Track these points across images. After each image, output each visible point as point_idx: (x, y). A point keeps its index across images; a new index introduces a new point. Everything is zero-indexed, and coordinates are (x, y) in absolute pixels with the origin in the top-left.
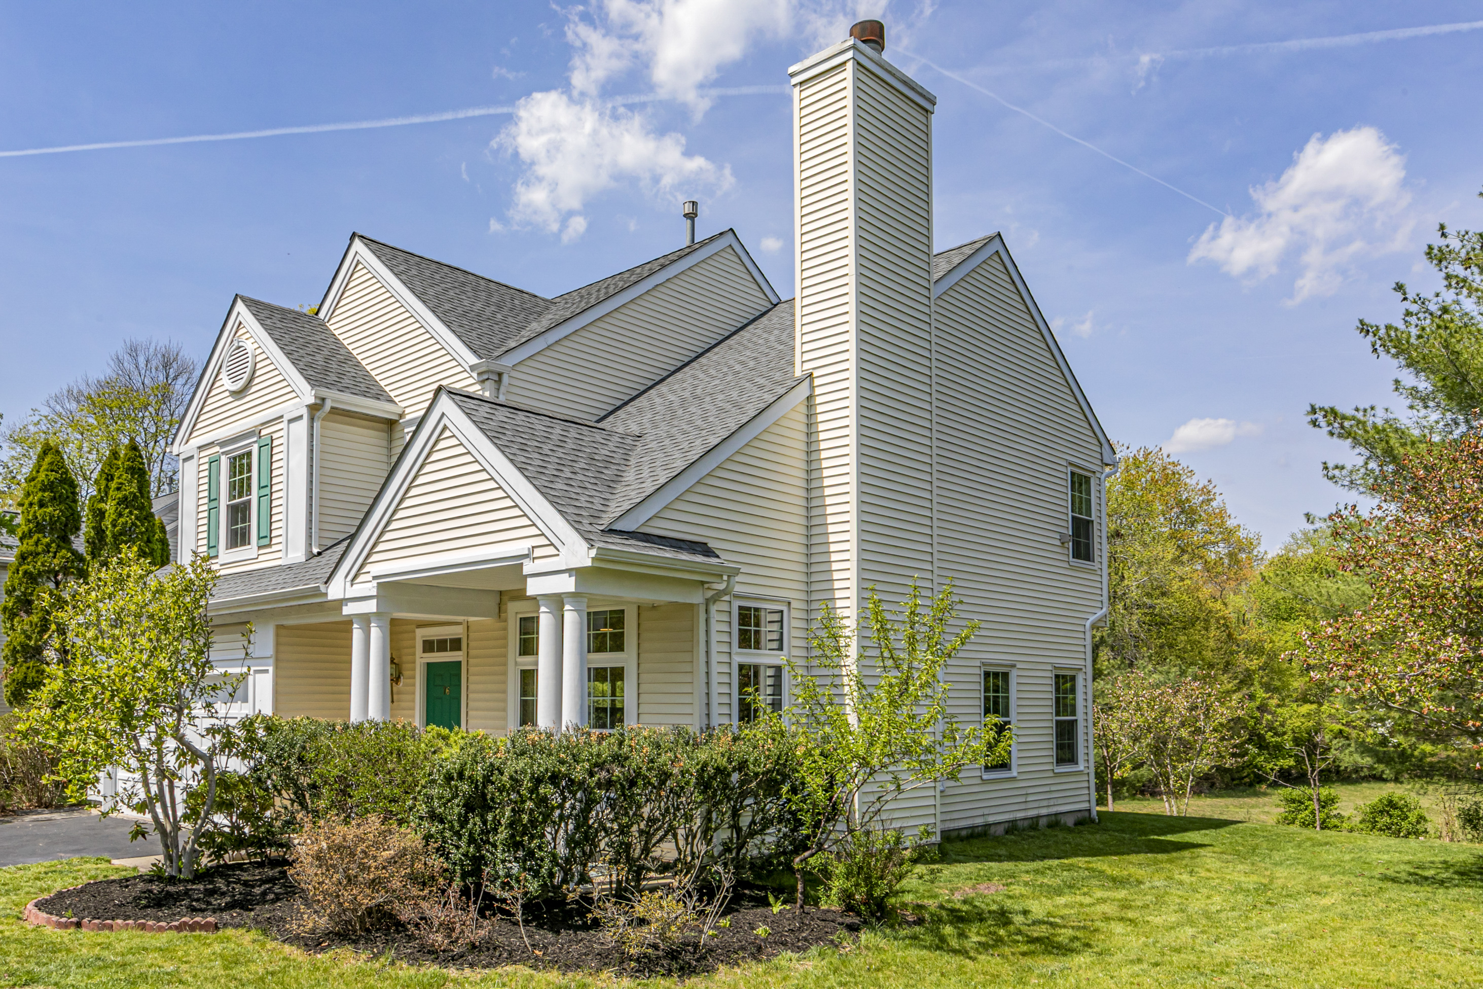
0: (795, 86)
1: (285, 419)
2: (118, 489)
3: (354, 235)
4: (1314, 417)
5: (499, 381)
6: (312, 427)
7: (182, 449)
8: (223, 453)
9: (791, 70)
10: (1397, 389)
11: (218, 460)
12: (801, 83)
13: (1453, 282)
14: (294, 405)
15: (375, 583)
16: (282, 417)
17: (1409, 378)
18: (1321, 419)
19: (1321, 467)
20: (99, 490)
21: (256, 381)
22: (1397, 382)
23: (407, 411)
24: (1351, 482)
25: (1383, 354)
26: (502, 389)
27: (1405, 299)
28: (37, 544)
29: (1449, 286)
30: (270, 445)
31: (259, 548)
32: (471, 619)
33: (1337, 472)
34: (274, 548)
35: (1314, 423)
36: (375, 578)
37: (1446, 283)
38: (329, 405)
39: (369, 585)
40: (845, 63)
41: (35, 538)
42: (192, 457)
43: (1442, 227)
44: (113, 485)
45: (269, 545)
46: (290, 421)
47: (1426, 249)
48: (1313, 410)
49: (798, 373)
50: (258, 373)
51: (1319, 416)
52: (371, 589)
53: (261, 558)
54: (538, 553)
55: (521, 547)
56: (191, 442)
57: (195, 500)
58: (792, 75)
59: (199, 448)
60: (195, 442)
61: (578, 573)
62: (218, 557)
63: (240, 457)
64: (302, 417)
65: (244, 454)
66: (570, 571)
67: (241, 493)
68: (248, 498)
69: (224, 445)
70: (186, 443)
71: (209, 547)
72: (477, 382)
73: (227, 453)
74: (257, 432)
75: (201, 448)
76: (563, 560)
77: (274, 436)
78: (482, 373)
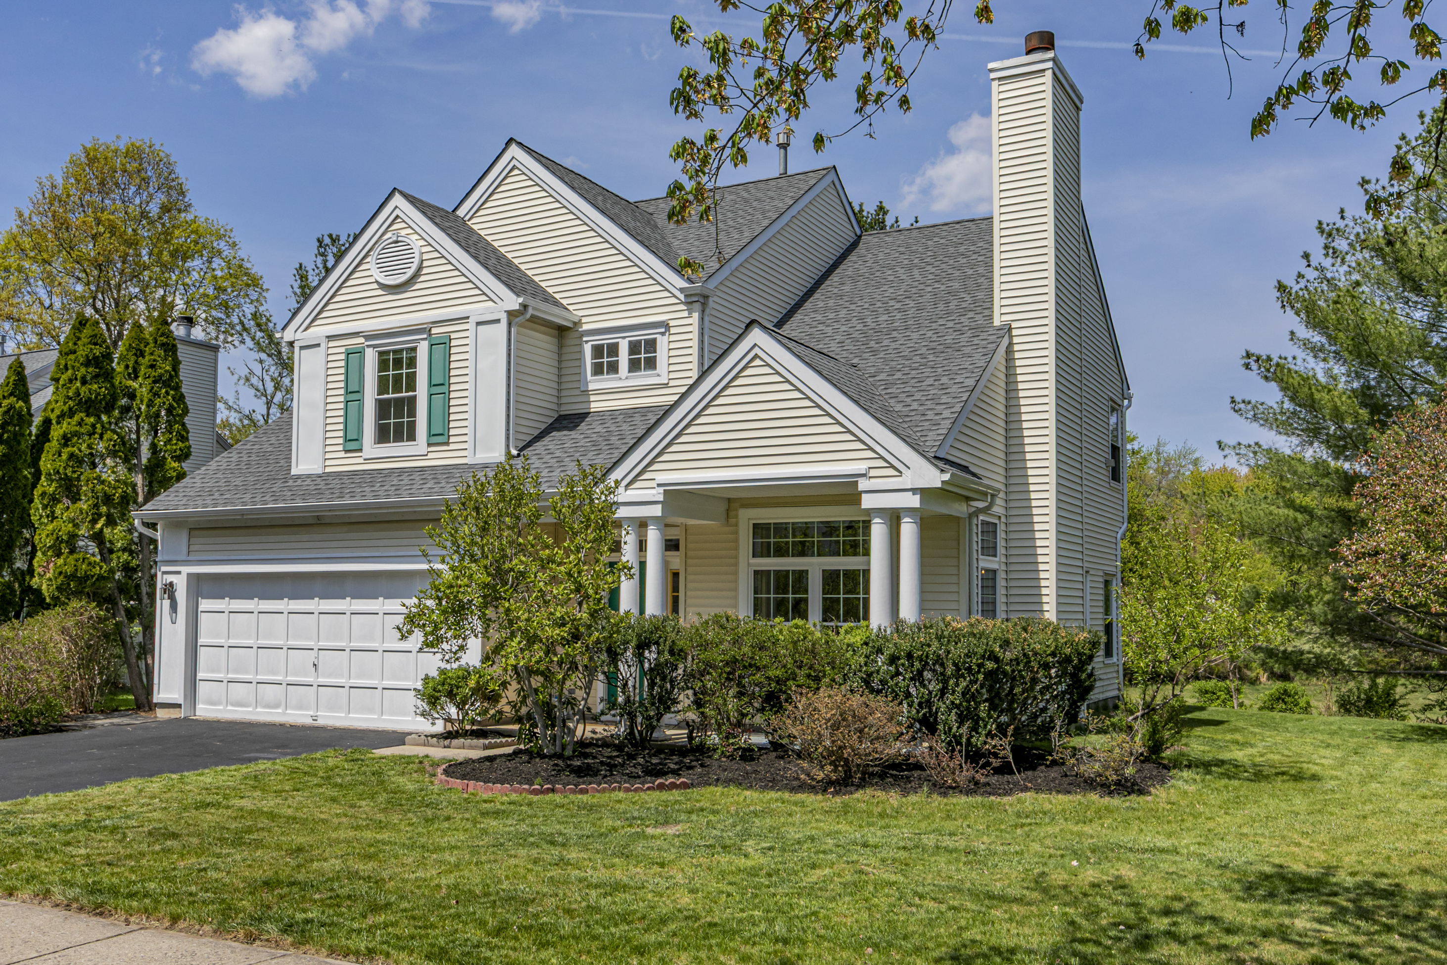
0: (993, 80)
1: (473, 320)
2: (152, 366)
3: (511, 141)
4: (1247, 361)
5: (704, 305)
6: (509, 332)
7: (299, 335)
8: (368, 346)
9: (991, 66)
10: (1292, 339)
11: (361, 352)
12: (1000, 79)
13: (1331, 251)
14: (487, 308)
15: (661, 490)
16: (468, 318)
17: (1303, 332)
18: (1253, 363)
19: (1230, 400)
20: (127, 367)
21: (422, 278)
22: (1292, 333)
23: (584, 320)
24: (1255, 415)
25: (1288, 309)
26: (707, 311)
27: (1309, 266)
28: (80, 424)
29: (1327, 255)
30: (446, 343)
31: (429, 445)
32: (691, 522)
33: (1242, 406)
34: (452, 447)
35: (1247, 366)
36: (659, 485)
37: (1325, 252)
38: (530, 311)
39: (653, 491)
40: (1044, 70)
41: (77, 418)
42: (318, 345)
43: (1342, 211)
44: (145, 361)
45: (447, 444)
46: (478, 324)
47: (1317, 224)
48: (1248, 355)
49: (997, 323)
50: (425, 271)
51: (1251, 361)
52: (657, 494)
53: (430, 456)
54: (873, 473)
55: (860, 467)
56: (311, 330)
57: (323, 390)
58: (991, 71)
59: (328, 337)
60: (319, 331)
61: (924, 493)
62: (360, 450)
63: (395, 352)
64: (498, 321)
65: (401, 350)
66: (914, 491)
67: (397, 389)
68: (411, 394)
69: (368, 338)
70: (305, 330)
71: (347, 440)
72: (682, 303)
73: (374, 346)
74: (425, 330)
75: (330, 338)
76: (907, 480)
77: (453, 336)
78: (691, 295)
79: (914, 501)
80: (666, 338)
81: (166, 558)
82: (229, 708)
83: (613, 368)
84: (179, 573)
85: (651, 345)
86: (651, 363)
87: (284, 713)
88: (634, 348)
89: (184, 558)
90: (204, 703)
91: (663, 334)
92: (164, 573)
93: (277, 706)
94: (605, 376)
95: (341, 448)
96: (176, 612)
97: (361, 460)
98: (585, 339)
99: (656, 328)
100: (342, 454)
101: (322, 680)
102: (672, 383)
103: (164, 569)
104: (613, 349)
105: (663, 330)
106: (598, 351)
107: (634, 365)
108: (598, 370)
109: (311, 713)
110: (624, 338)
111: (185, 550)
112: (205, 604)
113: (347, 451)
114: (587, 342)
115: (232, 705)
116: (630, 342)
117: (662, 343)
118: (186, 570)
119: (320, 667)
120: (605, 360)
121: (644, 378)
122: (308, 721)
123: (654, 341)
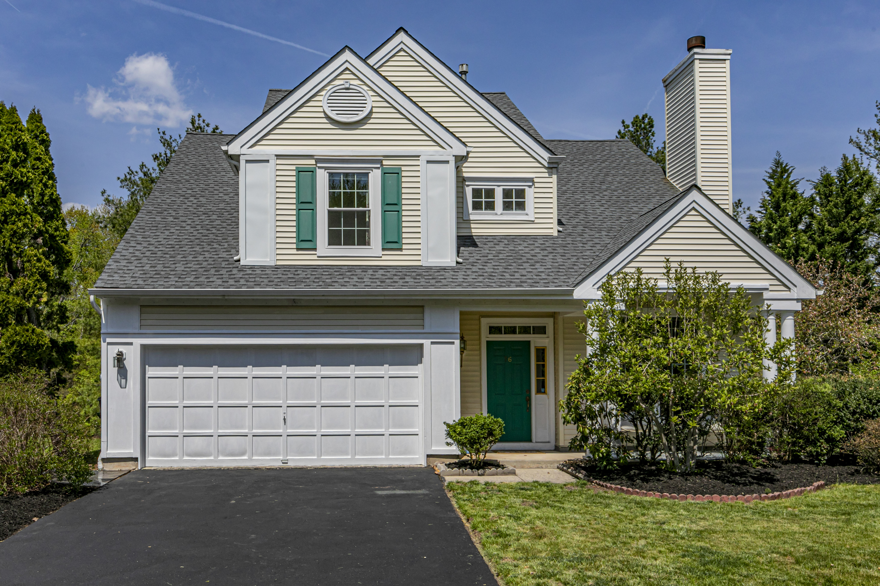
0: (697, 59)
1: (423, 159)
7: (244, 150)
8: (320, 168)
11: (311, 171)
12: (700, 59)
14: (436, 151)
16: (419, 156)
21: (371, 121)
23: (464, 170)
30: (397, 173)
31: (384, 249)
38: (467, 158)
40: (725, 60)
42: (268, 161)
45: (400, 249)
46: (428, 162)
50: (375, 116)
53: (385, 258)
55: (764, 284)
56: (257, 148)
57: (271, 198)
59: (276, 155)
60: (260, 151)
61: (802, 301)
62: (315, 249)
63: (346, 175)
64: (447, 162)
65: (353, 174)
66: (798, 300)
67: (349, 202)
68: (361, 209)
69: (318, 161)
70: (251, 147)
71: (300, 240)
72: (544, 167)
73: (326, 168)
74: (378, 161)
75: (278, 157)
76: (795, 293)
77: (403, 168)
78: (552, 163)
79: (798, 307)
80: (533, 190)
81: (110, 331)
82: (186, 458)
83: (490, 206)
84: (131, 344)
85: (521, 193)
86: (521, 206)
87: (250, 459)
88: (507, 194)
89: (136, 331)
90: (154, 455)
91: (530, 187)
92: (109, 344)
93: (243, 454)
94: (514, 212)
95: (294, 246)
96: (126, 378)
97: (315, 257)
98: (467, 183)
99: (525, 182)
100: (295, 252)
101: (290, 431)
102: (537, 221)
103: (109, 340)
104: (490, 193)
105: (531, 184)
106: (477, 193)
107: (507, 206)
108: (477, 206)
109: (281, 458)
110: (499, 186)
111: (137, 324)
112: (151, 371)
113: (298, 249)
114: (468, 186)
115: (189, 455)
116: (504, 190)
117: (530, 193)
118: (138, 342)
119: (288, 421)
120: (483, 200)
121: (514, 215)
122: (278, 464)
123: (523, 191)
